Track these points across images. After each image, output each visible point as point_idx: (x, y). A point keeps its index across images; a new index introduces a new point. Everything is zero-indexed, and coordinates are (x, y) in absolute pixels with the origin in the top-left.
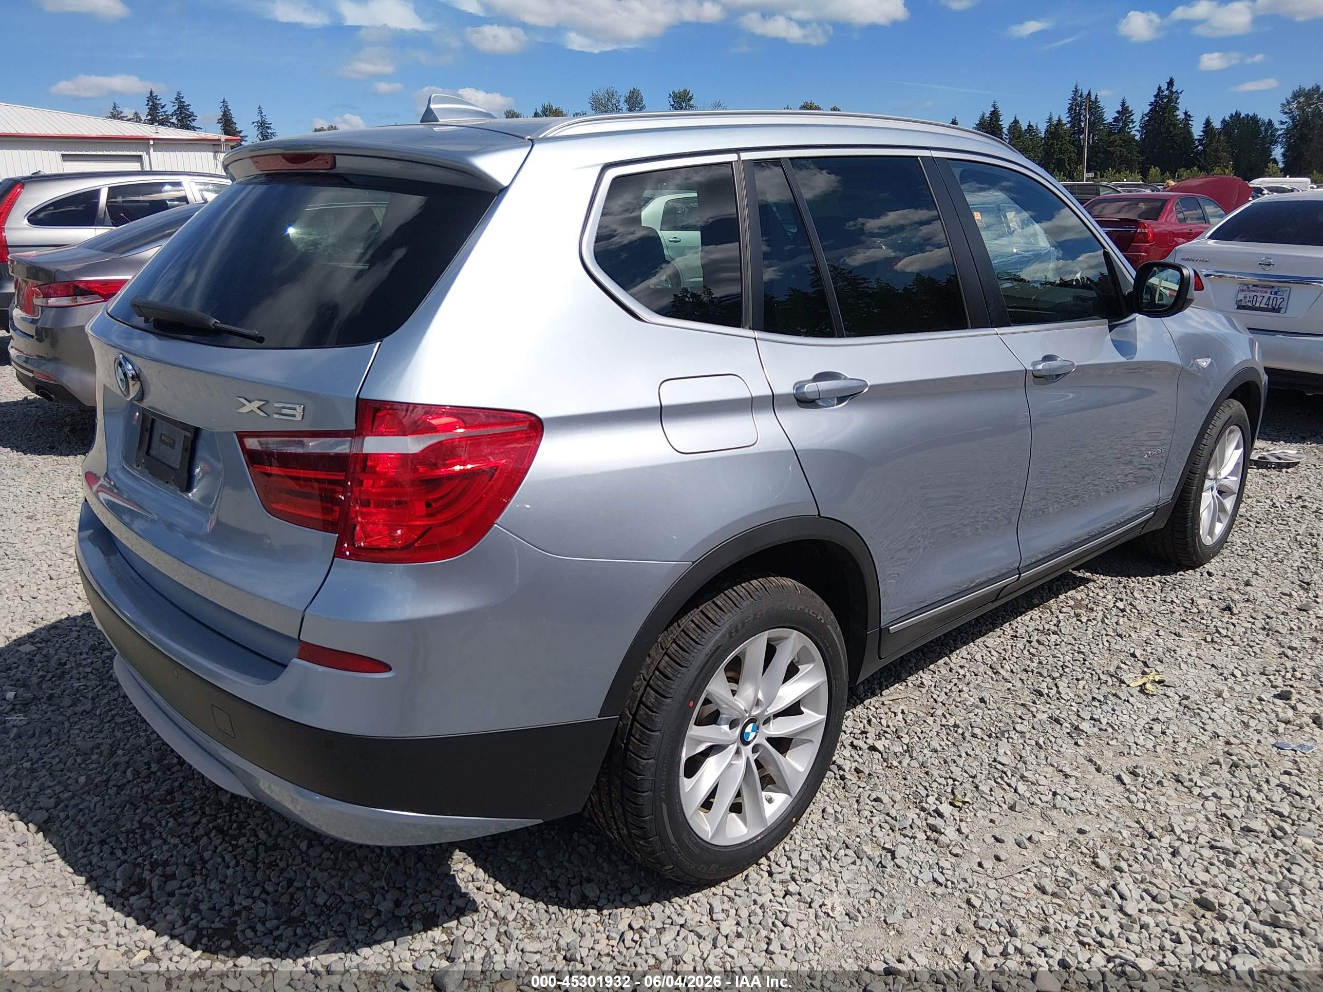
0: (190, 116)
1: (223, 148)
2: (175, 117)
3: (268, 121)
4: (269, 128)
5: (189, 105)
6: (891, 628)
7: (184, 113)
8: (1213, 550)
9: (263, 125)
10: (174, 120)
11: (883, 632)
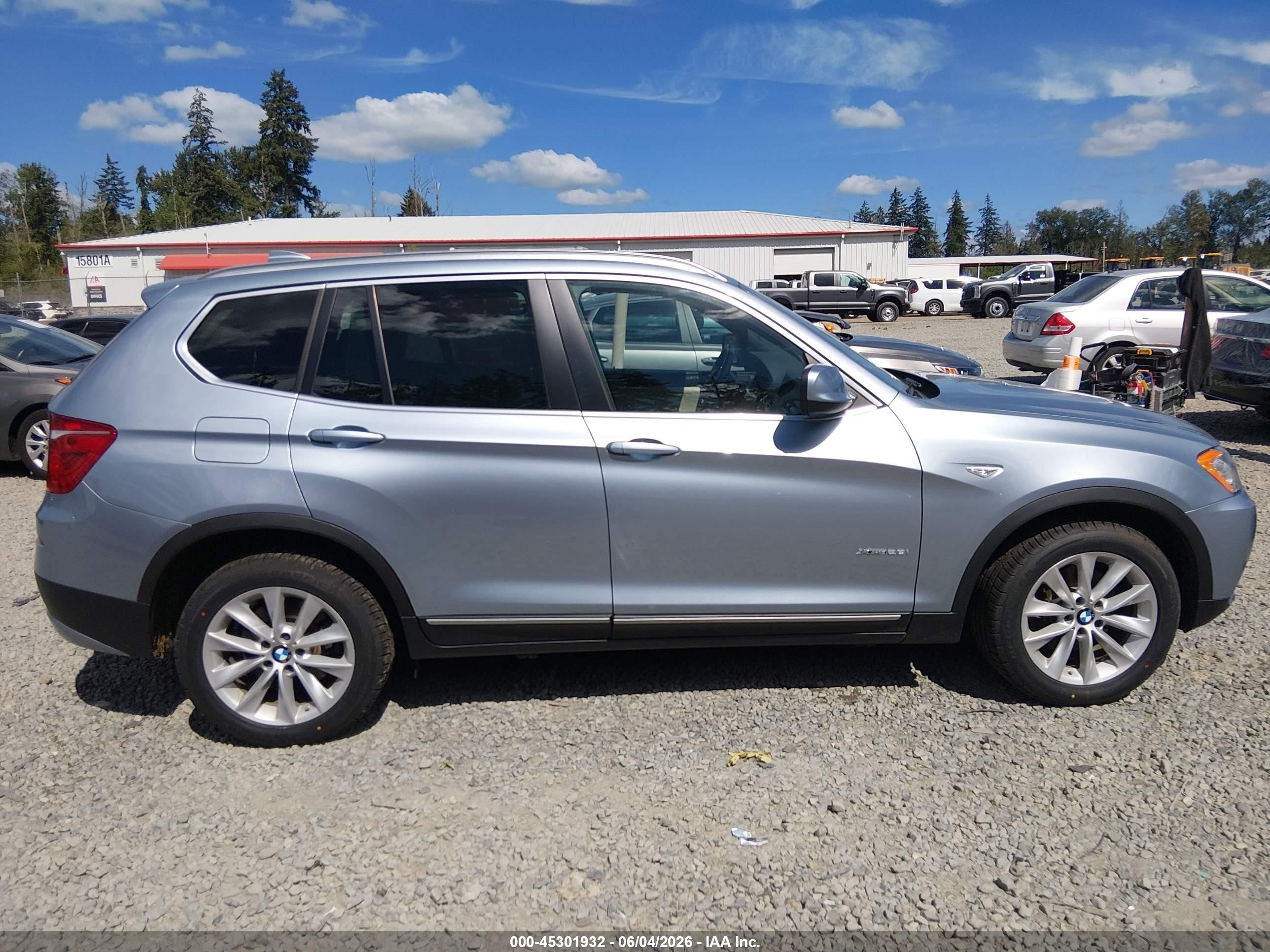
0: (924, 208)
1: (901, 238)
2: (912, 210)
3: (994, 207)
4: (994, 214)
5: (926, 198)
6: (428, 620)
7: (920, 205)
8: (1079, 692)
9: (988, 212)
10: (911, 212)
11: (421, 622)
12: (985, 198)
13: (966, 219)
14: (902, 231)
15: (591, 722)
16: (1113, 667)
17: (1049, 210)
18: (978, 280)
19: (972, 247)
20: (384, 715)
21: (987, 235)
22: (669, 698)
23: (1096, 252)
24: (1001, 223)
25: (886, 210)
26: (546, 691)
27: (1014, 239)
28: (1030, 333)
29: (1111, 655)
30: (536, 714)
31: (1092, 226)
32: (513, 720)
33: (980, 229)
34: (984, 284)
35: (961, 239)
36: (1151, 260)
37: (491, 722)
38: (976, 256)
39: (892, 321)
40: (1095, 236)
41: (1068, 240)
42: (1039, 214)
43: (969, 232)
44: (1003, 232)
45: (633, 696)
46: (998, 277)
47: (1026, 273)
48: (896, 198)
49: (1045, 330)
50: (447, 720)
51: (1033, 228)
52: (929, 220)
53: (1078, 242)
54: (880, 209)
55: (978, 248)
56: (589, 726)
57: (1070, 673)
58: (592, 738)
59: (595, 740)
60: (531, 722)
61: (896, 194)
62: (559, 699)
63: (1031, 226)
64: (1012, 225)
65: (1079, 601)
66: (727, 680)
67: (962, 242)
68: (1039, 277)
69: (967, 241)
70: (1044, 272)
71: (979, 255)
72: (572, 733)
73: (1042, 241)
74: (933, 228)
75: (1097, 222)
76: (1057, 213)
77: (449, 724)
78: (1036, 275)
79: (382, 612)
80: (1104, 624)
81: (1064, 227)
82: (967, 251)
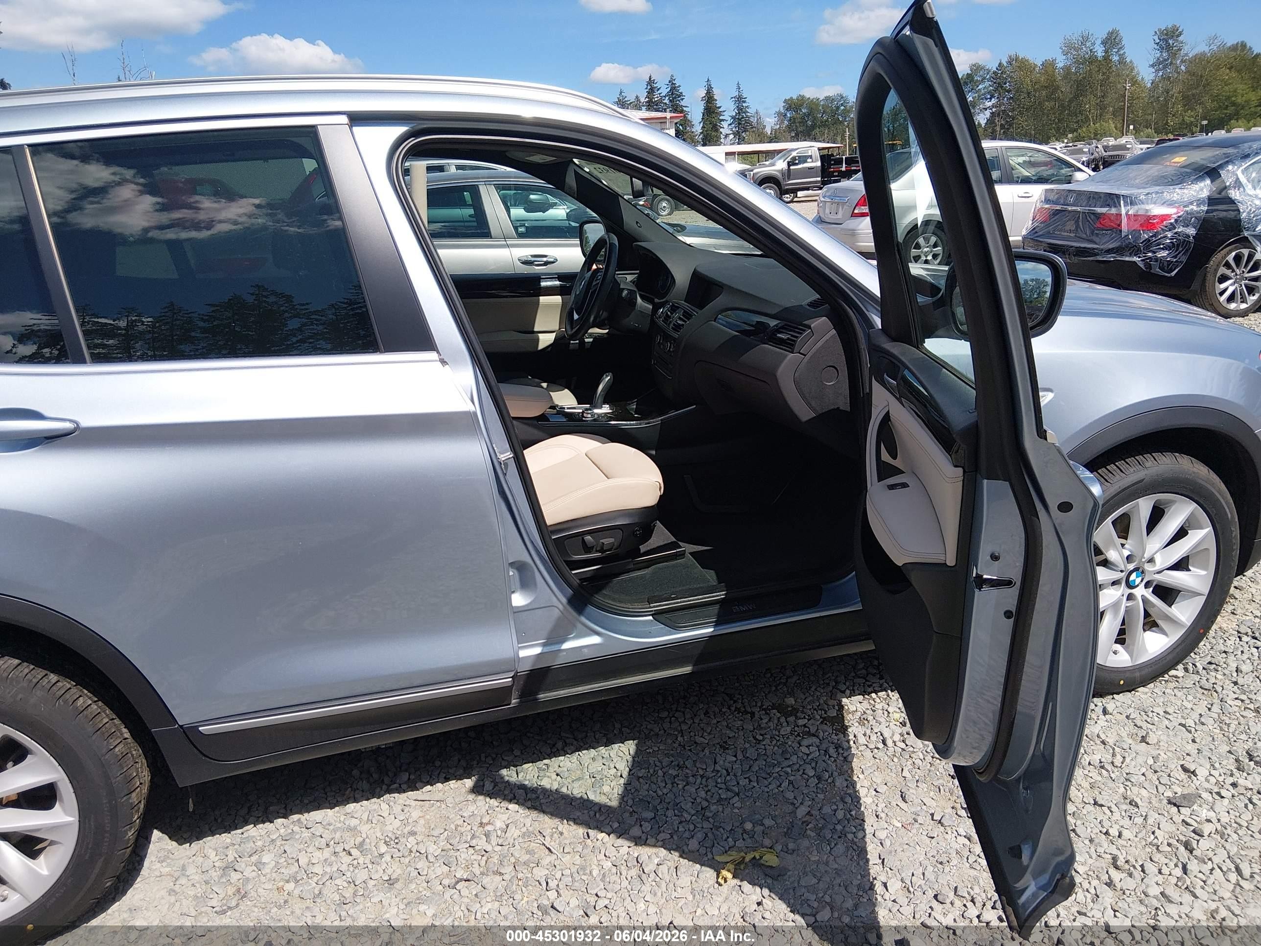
0: (679, 97)
1: (667, 124)
2: (667, 98)
3: (744, 95)
4: (744, 102)
5: (679, 86)
6: (200, 728)
7: (675, 93)
8: (1128, 675)
9: (740, 100)
10: (666, 101)
11: (190, 733)
12: (735, 87)
13: (720, 107)
14: (668, 117)
15: (489, 828)
16: (1164, 636)
17: (795, 97)
18: (748, 167)
19: (727, 136)
20: (146, 863)
21: (739, 124)
22: (593, 759)
23: (839, 139)
24: (751, 111)
25: (643, 100)
26: (405, 776)
27: (765, 126)
28: (840, 216)
29: (1159, 622)
30: (397, 823)
31: (835, 112)
32: (362, 843)
33: (733, 117)
34: (755, 171)
35: (715, 128)
36: (893, 144)
37: (327, 853)
38: (731, 144)
39: (669, 214)
40: (837, 122)
41: (813, 127)
42: (785, 101)
43: (723, 120)
44: (754, 120)
45: (540, 764)
46: (767, 163)
47: (794, 158)
48: (651, 88)
49: (856, 211)
50: (254, 858)
51: (781, 116)
52: (684, 109)
53: (821, 129)
54: (637, 97)
55: (732, 136)
56: (487, 835)
57: (1115, 653)
58: (495, 859)
59: (501, 863)
60: (391, 842)
61: (651, 82)
62: (429, 788)
63: (779, 114)
64: (762, 113)
65: (1129, 559)
66: (664, 714)
67: (717, 130)
68: (805, 162)
69: (721, 130)
70: (811, 157)
71: (733, 144)
72: (465, 855)
73: (790, 128)
74: (689, 117)
75: (838, 108)
76: (802, 99)
77: (259, 865)
78: (803, 159)
79: (117, 721)
80: (1154, 584)
81: (809, 115)
82: (722, 140)
